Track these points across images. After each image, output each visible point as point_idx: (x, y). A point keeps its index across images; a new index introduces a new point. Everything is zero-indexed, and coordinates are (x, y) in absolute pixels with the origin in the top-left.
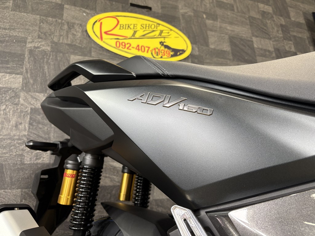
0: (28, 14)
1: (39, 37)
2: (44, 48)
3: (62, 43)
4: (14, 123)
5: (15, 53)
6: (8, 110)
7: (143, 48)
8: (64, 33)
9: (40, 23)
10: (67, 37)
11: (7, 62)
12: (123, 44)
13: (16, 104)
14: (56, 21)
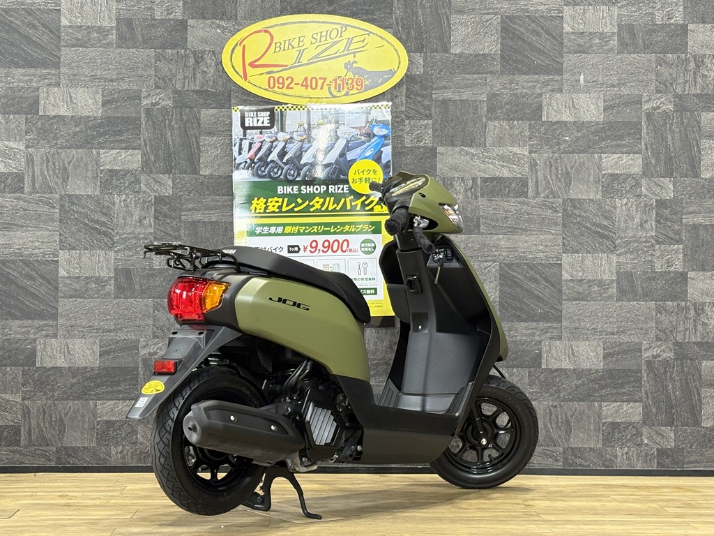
0: (139, 50)
1: (157, 87)
2: (164, 103)
3: (188, 91)
4: (137, 217)
5: (128, 118)
6: (128, 201)
7: (314, 80)
8: (189, 73)
9: (156, 63)
10: (195, 78)
11: (121, 133)
12: (281, 80)
13: (137, 192)
14: (178, 52)
